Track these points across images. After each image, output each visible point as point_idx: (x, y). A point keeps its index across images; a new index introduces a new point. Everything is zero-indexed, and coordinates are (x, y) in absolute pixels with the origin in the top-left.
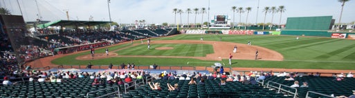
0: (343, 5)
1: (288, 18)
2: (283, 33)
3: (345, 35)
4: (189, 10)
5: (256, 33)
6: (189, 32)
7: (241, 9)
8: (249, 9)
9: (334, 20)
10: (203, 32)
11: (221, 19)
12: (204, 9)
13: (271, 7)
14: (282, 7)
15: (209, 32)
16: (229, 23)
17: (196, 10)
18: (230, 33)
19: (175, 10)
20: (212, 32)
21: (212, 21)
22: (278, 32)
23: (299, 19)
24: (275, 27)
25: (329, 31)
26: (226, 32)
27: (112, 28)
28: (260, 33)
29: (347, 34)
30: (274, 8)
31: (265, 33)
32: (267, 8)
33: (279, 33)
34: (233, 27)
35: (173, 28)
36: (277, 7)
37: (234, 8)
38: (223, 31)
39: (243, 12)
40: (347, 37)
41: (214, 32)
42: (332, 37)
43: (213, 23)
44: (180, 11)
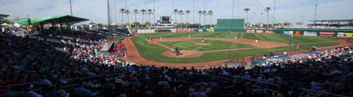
1: (218, 20)
2: (216, 30)
4: (136, 10)
5: (197, 31)
6: (140, 31)
7: (181, 11)
8: (188, 12)
9: (244, 21)
10: (153, 31)
11: (166, 20)
12: (150, 10)
13: (203, 11)
14: (211, 12)
15: (160, 31)
16: (172, 23)
17: (143, 11)
18: (176, 31)
19: (123, 10)
20: (163, 31)
21: (158, 21)
24: (208, 26)
26: (174, 31)
28: (201, 30)
29: (255, 30)
30: (205, 12)
32: (200, 12)
33: (213, 30)
34: (178, 26)
37: (176, 10)
38: (171, 30)
40: (255, 32)
41: (165, 31)
43: (159, 23)
44: (127, 11)
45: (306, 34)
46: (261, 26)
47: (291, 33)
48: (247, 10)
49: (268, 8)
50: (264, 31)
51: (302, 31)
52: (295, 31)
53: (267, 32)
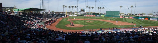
1: (106, 11)
4: (69, 6)
5: (96, 16)
6: (70, 15)
7: (90, 7)
8: (93, 7)
9: (119, 12)
10: (76, 15)
11: (82, 11)
12: (76, 6)
13: (100, 7)
14: (103, 7)
15: (79, 16)
16: (85, 12)
17: (73, 6)
18: (87, 16)
19: (64, 6)
20: (81, 15)
21: (79, 11)
22: (103, 16)
23: (110, 11)
24: (102, 14)
26: (86, 16)
31: (99, 16)
32: (98, 8)
34: (87, 14)
35: (65, 14)
37: (87, 7)
41: (82, 16)
44: (66, 6)
45: (151, 19)
46: (128, 15)
47: (143, 19)
48: (121, 7)
49: (132, 6)
50: (129, 17)
51: (149, 18)
52: (145, 18)
53: (130, 18)
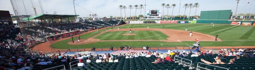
0: (238, 3)
1: (202, 12)
2: (198, 22)
3: (240, 23)
4: (131, 6)
5: (179, 22)
6: (132, 22)
7: (168, 5)
8: (174, 5)
9: (232, 13)
10: (142, 22)
11: (154, 13)
12: (142, 5)
13: (189, 4)
14: (197, 4)
15: (146, 22)
16: (160, 16)
17: (136, 6)
18: (161, 22)
19: (121, 6)
20: (149, 22)
21: (148, 14)
22: (194, 21)
23: (209, 12)
24: (192, 18)
25: (229, 20)
26: (159, 22)
27: (77, 21)
28: (183, 22)
29: (242, 22)
30: (191, 5)
31: (185, 22)
32: (186, 5)
34: (163, 19)
35: (120, 20)
36: (193, 4)
37: (163, 4)
38: (156, 21)
39: (170, 7)
40: (241, 24)
42: (232, 24)
43: (148, 16)
44: (124, 7)
